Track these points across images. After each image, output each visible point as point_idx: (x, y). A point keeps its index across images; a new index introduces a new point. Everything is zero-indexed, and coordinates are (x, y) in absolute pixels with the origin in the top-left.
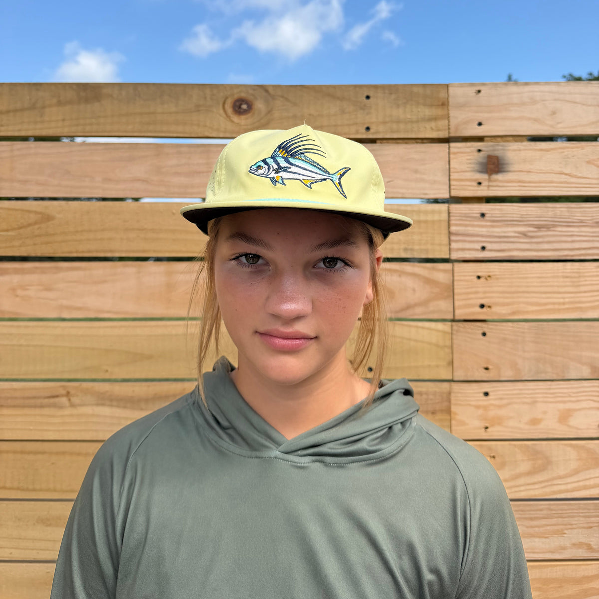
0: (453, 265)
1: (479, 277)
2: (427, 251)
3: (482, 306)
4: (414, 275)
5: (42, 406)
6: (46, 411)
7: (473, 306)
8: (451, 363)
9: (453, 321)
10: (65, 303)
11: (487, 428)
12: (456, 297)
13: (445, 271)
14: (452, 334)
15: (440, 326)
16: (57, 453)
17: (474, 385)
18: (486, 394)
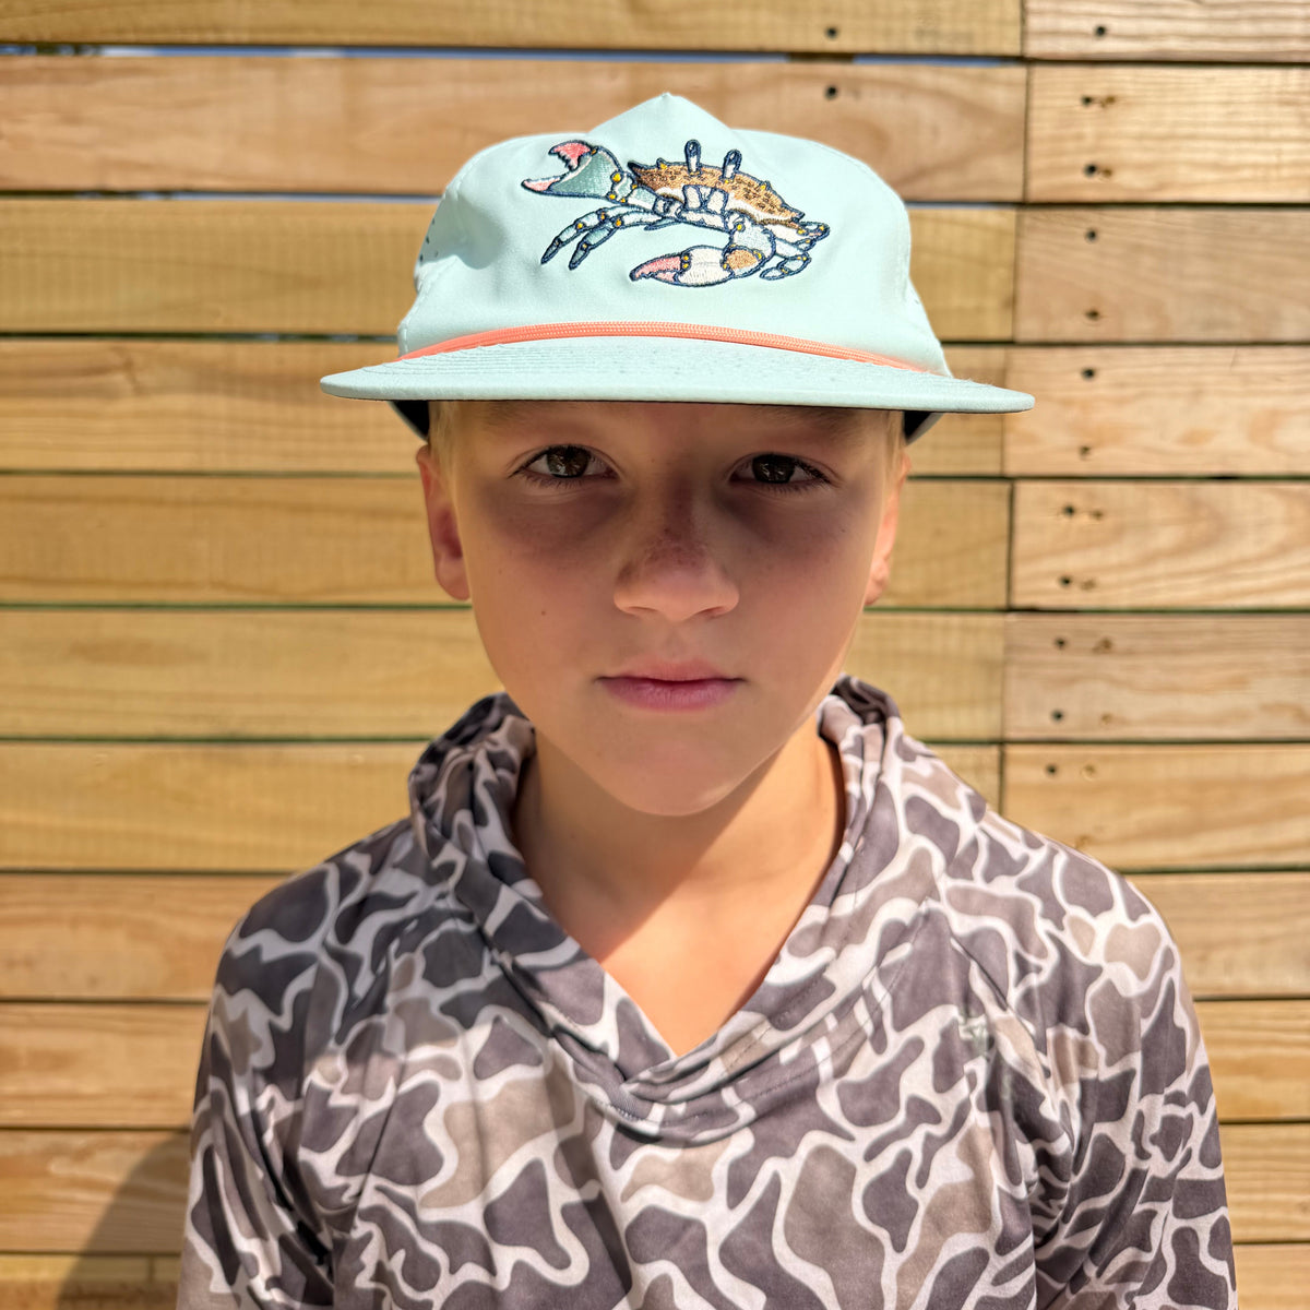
0: (1029, 74)
1: (1087, 101)
2: (969, 37)
3: (1092, 169)
4: (940, 94)
5: (69, 393)
6: (80, 404)
7: (1070, 169)
8: (1012, 303)
9: (1022, 205)
10: (114, 153)
11: (1085, 450)
12: (1035, 148)
13: (1009, 84)
14: (1018, 235)
15: (992, 217)
16: (109, 501)
17: (1062, 354)
18: (1089, 373)
